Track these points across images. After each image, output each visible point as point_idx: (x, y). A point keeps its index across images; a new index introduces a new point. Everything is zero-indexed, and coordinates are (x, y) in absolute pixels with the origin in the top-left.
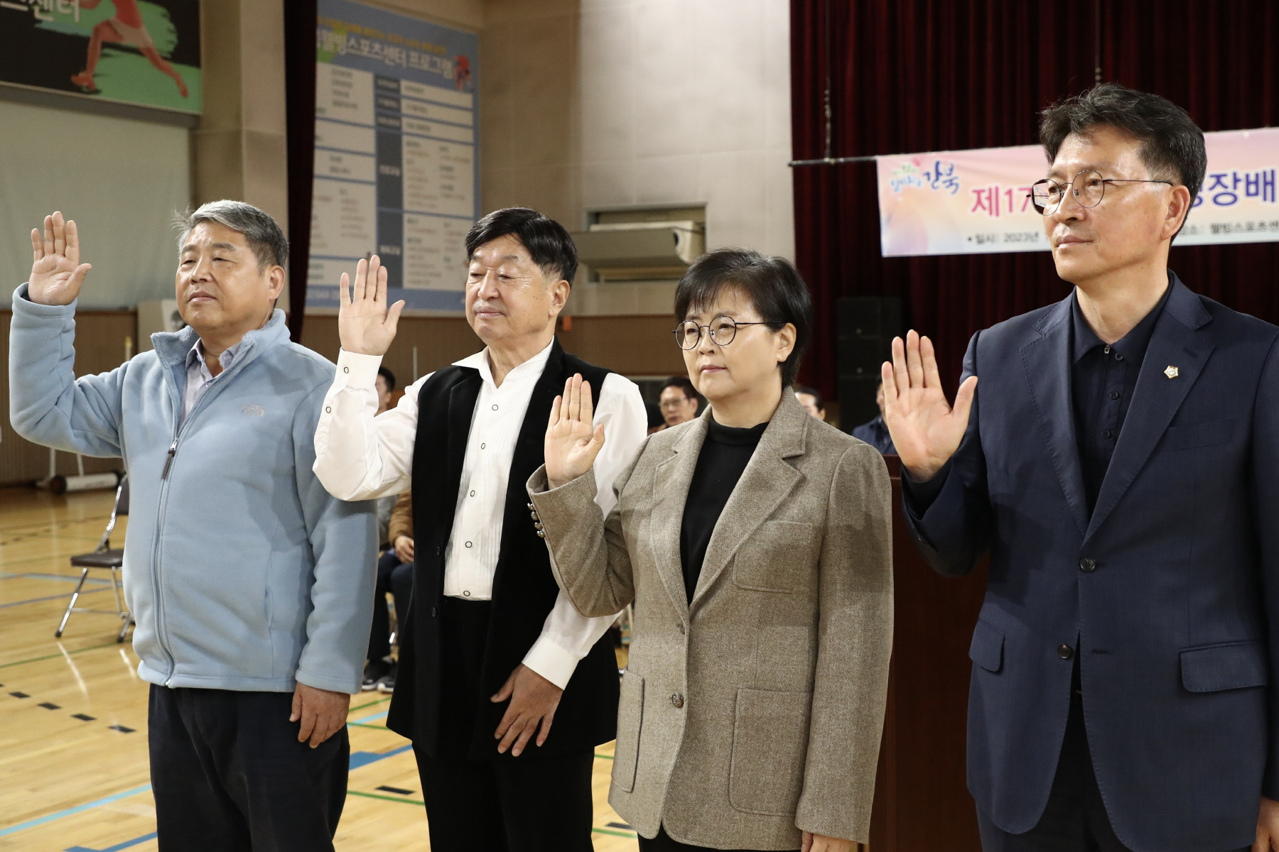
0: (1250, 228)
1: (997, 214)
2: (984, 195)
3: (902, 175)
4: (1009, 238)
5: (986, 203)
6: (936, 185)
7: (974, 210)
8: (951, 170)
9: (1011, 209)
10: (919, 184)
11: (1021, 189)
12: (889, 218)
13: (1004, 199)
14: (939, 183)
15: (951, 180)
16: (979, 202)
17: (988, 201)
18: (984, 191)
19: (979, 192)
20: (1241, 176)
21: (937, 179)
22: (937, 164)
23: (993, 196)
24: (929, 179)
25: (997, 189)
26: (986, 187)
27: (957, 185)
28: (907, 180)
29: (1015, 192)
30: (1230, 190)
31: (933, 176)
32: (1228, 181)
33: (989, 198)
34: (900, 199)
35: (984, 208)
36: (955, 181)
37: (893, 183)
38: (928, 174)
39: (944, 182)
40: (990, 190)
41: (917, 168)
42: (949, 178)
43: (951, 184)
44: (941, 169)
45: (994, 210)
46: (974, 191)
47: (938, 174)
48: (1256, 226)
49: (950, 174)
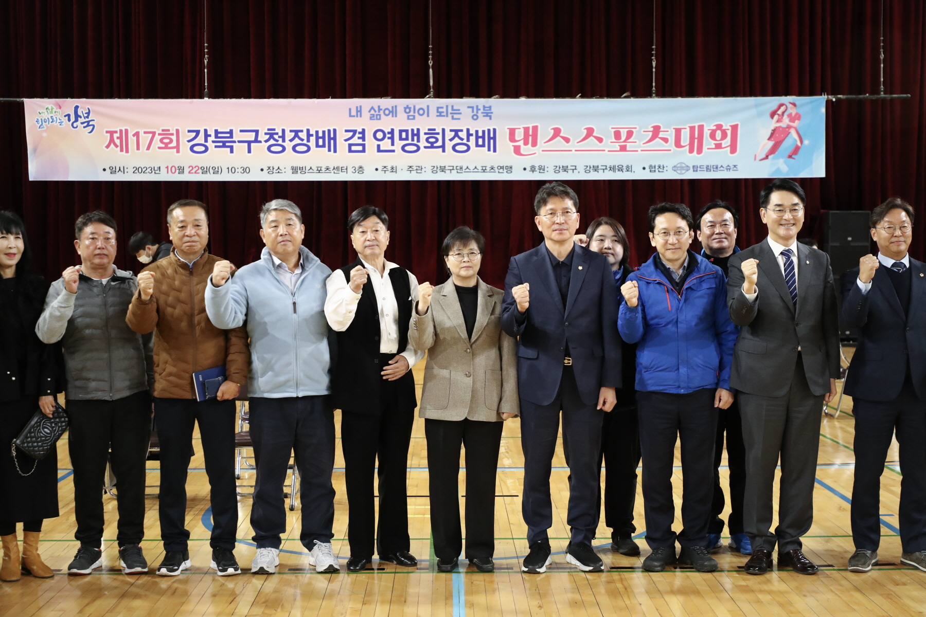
0: (319, 171)
1: (127, 151)
2: (116, 136)
3: (46, 115)
4: (137, 170)
5: (118, 142)
6: (75, 125)
7: (107, 147)
8: (88, 113)
9: (138, 148)
10: (61, 123)
11: (145, 133)
12: (35, 150)
13: (132, 140)
14: (78, 123)
15: (88, 122)
16: (112, 140)
17: (119, 140)
18: (116, 132)
19: (112, 133)
20: (312, 132)
21: (76, 120)
22: (77, 107)
23: (124, 135)
24: (69, 120)
25: (126, 131)
26: (118, 130)
27: (94, 126)
28: (51, 120)
29: (141, 135)
30: (305, 142)
31: (73, 118)
32: (303, 135)
33: (120, 138)
34: (44, 135)
35: (116, 146)
36: (91, 123)
37: (37, 121)
38: (69, 116)
39: (82, 123)
40: (121, 131)
41: (59, 110)
42: (87, 120)
43: (88, 125)
44: (80, 113)
45: (124, 148)
46: (107, 132)
47: (77, 116)
48: (323, 169)
49: (87, 117)
